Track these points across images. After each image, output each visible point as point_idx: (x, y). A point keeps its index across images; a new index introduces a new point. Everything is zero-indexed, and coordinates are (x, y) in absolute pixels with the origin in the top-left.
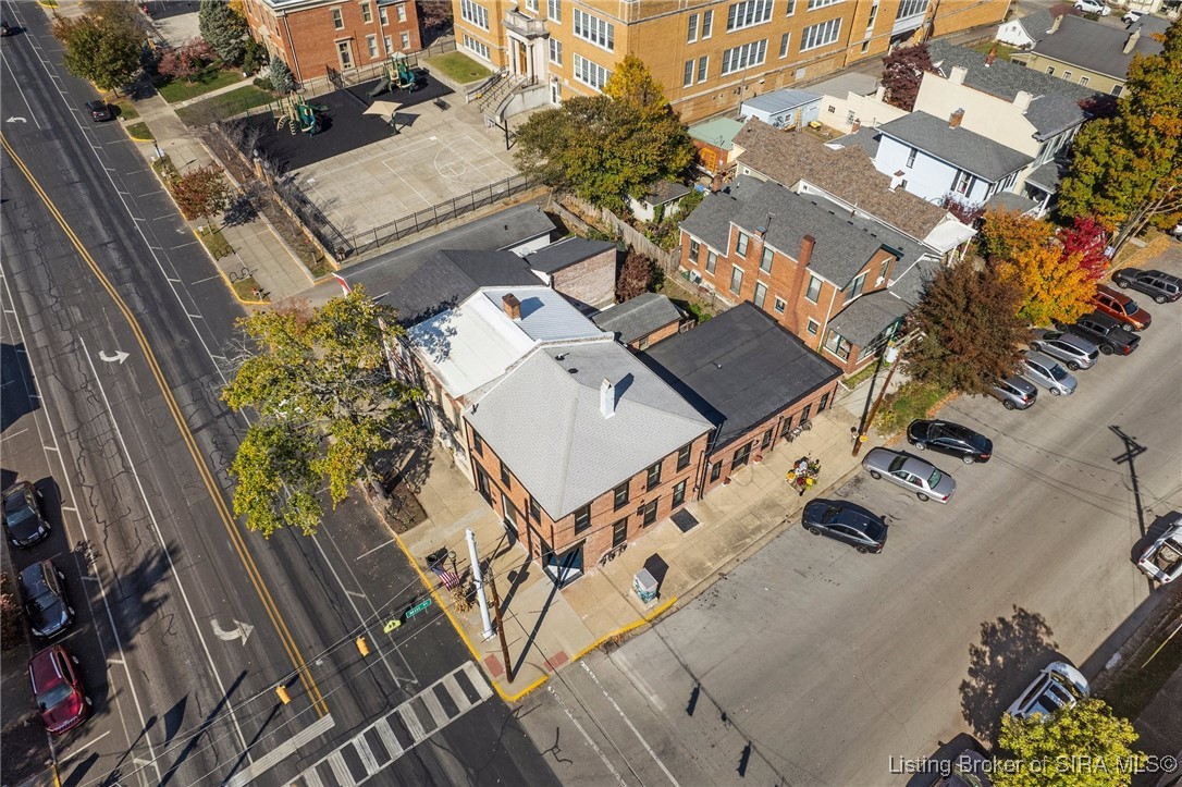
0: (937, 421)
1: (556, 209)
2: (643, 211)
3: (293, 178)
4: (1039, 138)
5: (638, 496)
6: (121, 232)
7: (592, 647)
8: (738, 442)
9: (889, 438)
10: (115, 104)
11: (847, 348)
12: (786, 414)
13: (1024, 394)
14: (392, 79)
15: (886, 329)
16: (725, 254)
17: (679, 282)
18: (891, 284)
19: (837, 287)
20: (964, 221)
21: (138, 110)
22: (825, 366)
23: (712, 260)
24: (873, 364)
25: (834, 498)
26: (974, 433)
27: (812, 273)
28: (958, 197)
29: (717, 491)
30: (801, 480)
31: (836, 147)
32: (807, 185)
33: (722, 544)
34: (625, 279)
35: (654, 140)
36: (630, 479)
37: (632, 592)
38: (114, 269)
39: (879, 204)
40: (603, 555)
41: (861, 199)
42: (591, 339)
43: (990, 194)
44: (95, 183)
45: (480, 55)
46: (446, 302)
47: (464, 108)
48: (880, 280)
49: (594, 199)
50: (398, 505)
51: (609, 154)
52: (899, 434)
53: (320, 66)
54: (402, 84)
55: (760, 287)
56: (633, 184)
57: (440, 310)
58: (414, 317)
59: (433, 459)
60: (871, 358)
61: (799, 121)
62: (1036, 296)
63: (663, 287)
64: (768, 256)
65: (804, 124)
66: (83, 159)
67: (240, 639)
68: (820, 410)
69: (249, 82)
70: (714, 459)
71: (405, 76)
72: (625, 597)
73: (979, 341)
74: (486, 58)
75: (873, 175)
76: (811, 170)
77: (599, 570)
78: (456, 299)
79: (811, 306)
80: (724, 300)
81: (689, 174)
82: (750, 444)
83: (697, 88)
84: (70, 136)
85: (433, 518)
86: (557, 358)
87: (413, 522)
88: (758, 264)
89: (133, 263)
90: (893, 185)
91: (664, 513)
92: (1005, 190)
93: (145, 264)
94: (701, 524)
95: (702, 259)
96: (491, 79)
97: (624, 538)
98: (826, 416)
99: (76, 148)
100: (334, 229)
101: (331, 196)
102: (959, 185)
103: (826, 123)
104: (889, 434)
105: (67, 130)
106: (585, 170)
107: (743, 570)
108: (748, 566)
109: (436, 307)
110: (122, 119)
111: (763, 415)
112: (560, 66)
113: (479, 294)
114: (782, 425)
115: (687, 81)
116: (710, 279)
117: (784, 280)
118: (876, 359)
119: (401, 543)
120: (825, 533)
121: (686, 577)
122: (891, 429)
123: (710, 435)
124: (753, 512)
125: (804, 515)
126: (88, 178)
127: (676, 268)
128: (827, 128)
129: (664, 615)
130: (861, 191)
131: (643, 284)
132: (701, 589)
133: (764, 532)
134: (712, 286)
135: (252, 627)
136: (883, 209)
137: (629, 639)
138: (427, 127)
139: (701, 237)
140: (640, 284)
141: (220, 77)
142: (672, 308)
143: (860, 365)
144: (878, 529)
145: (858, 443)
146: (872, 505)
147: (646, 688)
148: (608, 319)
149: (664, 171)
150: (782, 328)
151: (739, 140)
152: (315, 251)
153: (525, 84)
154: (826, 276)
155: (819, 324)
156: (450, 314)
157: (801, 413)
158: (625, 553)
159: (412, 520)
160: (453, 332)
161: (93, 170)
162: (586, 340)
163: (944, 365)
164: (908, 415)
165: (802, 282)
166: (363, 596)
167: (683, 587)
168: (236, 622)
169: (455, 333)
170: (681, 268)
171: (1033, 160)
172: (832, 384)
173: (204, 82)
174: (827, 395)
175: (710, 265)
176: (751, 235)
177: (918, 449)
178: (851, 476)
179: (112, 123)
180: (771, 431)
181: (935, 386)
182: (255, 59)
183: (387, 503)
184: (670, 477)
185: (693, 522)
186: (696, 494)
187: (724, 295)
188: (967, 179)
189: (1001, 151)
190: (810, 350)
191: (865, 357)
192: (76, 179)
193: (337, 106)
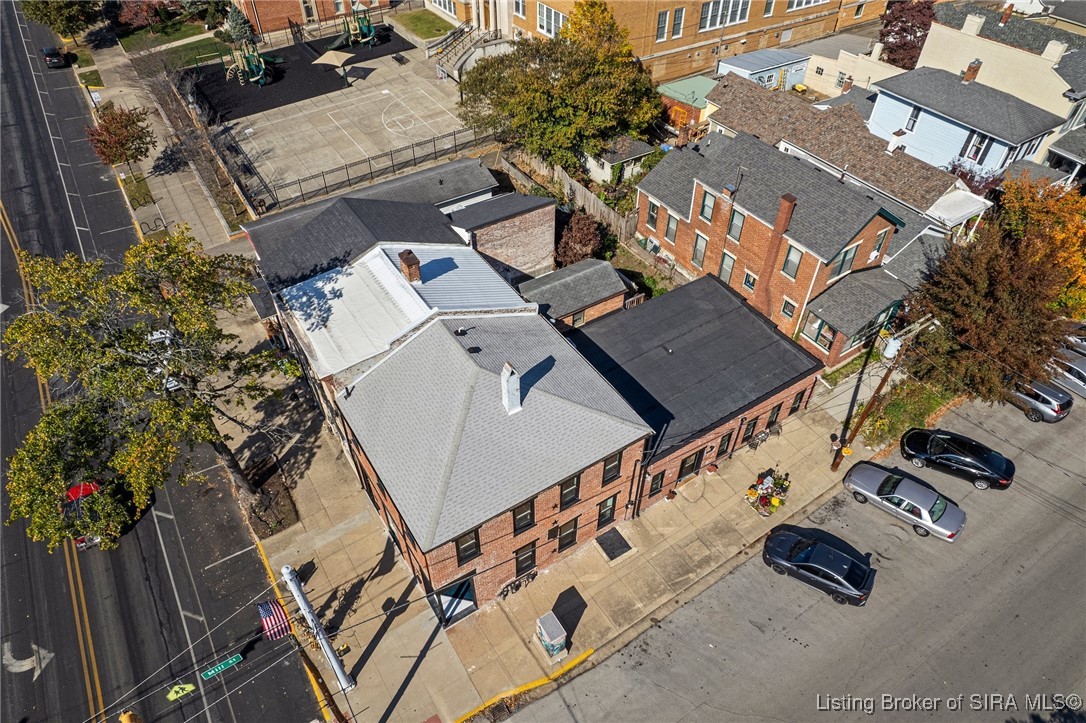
0: (939, 431)
1: (505, 166)
2: (599, 170)
3: (231, 128)
4: (1073, 96)
5: (547, 517)
6: (42, 176)
7: (476, 712)
8: (686, 449)
9: (877, 450)
10: (74, 52)
11: (829, 336)
12: (749, 415)
13: (1055, 404)
14: (352, 32)
15: (879, 315)
16: (687, 218)
17: (634, 250)
18: (887, 260)
19: (821, 260)
20: (976, 190)
21: (95, 58)
22: (802, 356)
23: (673, 226)
24: (860, 357)
25: (805, 524)
26: (990, 451)
27: (791, 242)
28: (968, 163)
29: (658, 509)
30: (765, 501)
31: (823, 108)
32: (788, 146)
33: (658, 578)
34: (568, 244)
35: (612, 86)
36: (536, 496)
37: (535, 638)
38: (22, 214)
39: (874, 169)
40: (504, 585)
41: (852, 162)
42: (508, 311)
43: (1009, 161)
44: (30, 126)
45: (447, 11)
46: (336, 259)
47: (423, 63)
48: (874, 254)
49: (546, 155)
50: (267, 503)
51: (559, 101)
52: (890, 445)
53: (282, 18)
54: (363, 38)
55: (727, 259)
56: (588, 138)
57: (330, 268)
58: (299, 275)
59: (319, 447)
60: (859, 349)
61: (783, 82)
62: (1076, 281)
63: (614, 255)
64: (738, 221)
65: (788, 87)
66: (25, 104)
67: (32, 671)
68: (793, 410)
69: (211, 34)
70: (653, 469)
71: (365, 30)
72: (527, 644)
73: (1003, 335)
74: (452, 15)
75: (867, 135)
76: (794, 130)
77: (499, 604)
78: (349, 254)
79: (788, 283)
80: (684, 273)
81: (655, 131)
82: (702, 452)
83: (671, 43)
84: (19, 80)
85: (306, 521)
86: (456, 333)
87: (281, 525)
88: (726, 230)
89: (44, 209)
90: (891, 148)
91: (588, 535)
92: (1027, 158)
93: (56, 210)
94: (634, 550)
95: (661, 224)
96: (453, 34)
97: (533, 564)
98: (800, 418)
99: (22, 92)
100: (261, 180)
101: (267, 147)
102: (971, 149)
103: (812, 86)
104: (878, 445)
105: (18, 75)
106: (533, 120)
107: (683, 617)
108: (690, 611)
109: (325, 264)
110: (76, 66)
111: (721, 415)
112: (524, 18)
113: (377, 250)
114: (744, 427)
115: (660, 34)
116: (669, 248)
117: (756, 249)
118: (864, 351)
119: (262, 552)
120: (791, 573)
121: (609, 623)
122: (881, 439)
123: (647, 441)
124: (701, 538)
125: (766, 546)
126: (24, 120)
127: (632, 235)
128: (813, 92)
129: (574, 673)
130: (851, 153)
131: (589, 249)
132: (625, 639)
133: (714, 565)
134: (672, 257)
135: (53, 655)
136: (878, 175)
137: (527, 703)
138: (381, 80)
139: (661, 198)
140: (584, 249)
141: (183, 29)
142: (615, 277)
143: (845, 357)
144: (860, 573)
145: (838, 455)
146: (856, 538)
148: (536, 288)
149: (624, 126)
150: (751, 309)
151: (713, 97)
152: (238, 203)
153: (487, 37)
154: (809, 246)
155: (796, 305)
156: (339, 273)
157: (769, 414)
158: (533, 585)
159: (280, 522)
160: (337, 294)
161: (32, 114)
162: (500, 311)
163: (954, 364)
164: (903, 422)
165: (777, 252)
166: (201, 619)
167: (603, 634)
168: (34, 647)
169: (341, 295)
170: (638, 235)
171: (1063, 122)
172: (810, 379)
173: (166, 33)
174: (803, 393)
175: (670, 231)
176: (719, 195)
177: (915, 467)
178: (828, 497)
179: (66, 70)
180: (730, 435)
181: (938, 388)
182: (218, 11)
183: (254, 499)
184: (593, 493)
185: (624, 546)
186: (630, 511)
187: (685, 267)
188: (981, 142)
189: (1025, 109)
190: (784, 337)
191: (852, 348)
192: (12, 122)
193: (294, 58)
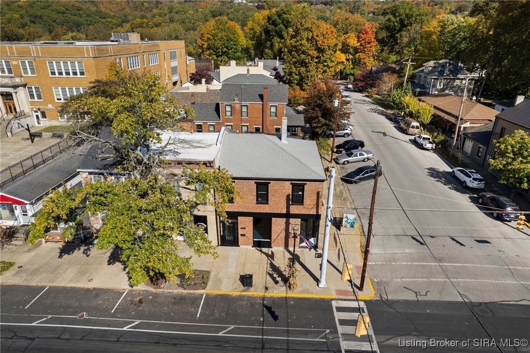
16: (219, 121)
19: (285, 104)
23: (212, 129)
27: (271, 104)
33: (339, 202)
64: (244, 109)
79: (274, 121)
85: (213, 270)
87: (205, 279)
88: (240, 115)
108: (356, 202)
112: (40, 100)
117: (257, 115)
119: (213, 292)
147: (400, 250)
153: (18, 116)
154: (278, 102)
159: (202, 279)
165: (266, 111)
166: (232, 327)
176: (233, 103)
